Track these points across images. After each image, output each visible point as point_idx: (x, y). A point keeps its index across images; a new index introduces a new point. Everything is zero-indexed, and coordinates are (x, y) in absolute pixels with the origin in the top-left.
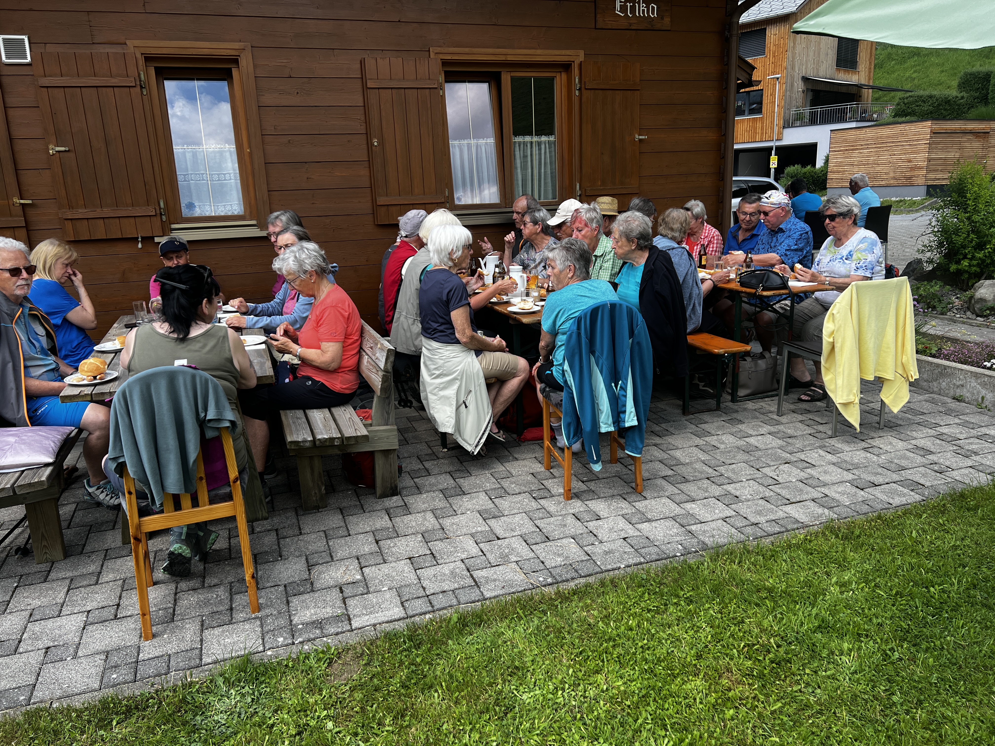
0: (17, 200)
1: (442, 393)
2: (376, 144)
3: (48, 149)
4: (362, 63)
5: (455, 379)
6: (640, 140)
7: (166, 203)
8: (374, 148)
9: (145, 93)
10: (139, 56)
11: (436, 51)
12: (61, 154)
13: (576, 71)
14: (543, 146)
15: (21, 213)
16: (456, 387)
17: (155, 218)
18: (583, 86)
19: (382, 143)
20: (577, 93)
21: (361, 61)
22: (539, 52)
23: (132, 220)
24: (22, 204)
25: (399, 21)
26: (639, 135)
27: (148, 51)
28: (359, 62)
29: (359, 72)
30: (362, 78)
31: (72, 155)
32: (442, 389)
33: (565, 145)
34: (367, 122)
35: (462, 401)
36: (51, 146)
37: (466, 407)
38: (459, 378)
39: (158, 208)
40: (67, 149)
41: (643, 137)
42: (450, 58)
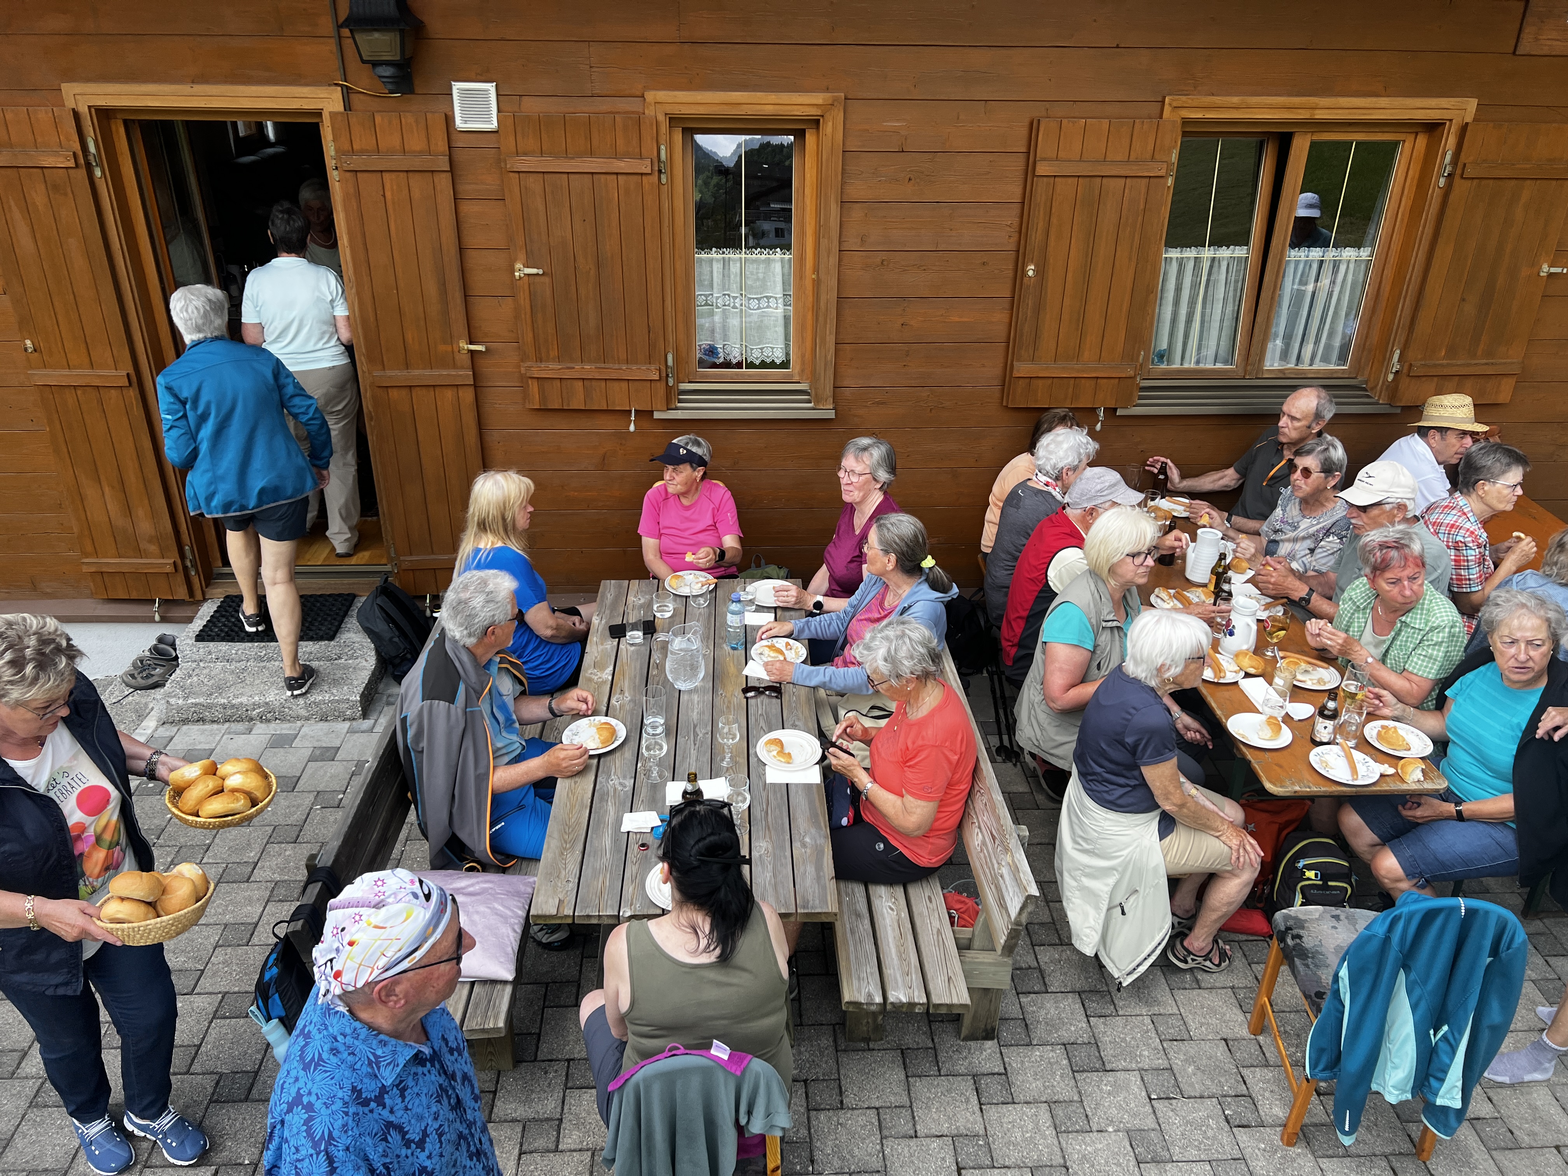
0: (465, 346)
1: (1086, 881)
2: (1031, 273)
3: (513, 271)
4: (1033, 127)
5: (1113, 868)
6: (1551, 275)
7: (677, 359)
8: (1025, 280)
9: (664, 180)
10: (661, 118)
11: (1175, 104)
12: (531, 278)
13: (1450, 142)
14: (1343, 268)
15: (469, 362)
16: (1111, 881)
17: (658, 384)
18: (1459, 171)
19: (1041, 272)
20: (1442, 182)
21: (1031, 124)
22: (1383, 102)
23: (624, 385)
24: (472, 352)
25: (1118, 47)
26: (1550, 267)
27: (677, 110)
28: (1026, 123)
29: (1024, 142)
30: (1029, 153)
31: (547, 280)
32: (1087, 875)
33: (1389, 273)
34: (1022, 231)
35: (1118, 902)
36: (518, 266)
37: (1123, 913)
38: (1120, 869)
39: (663, 368)
40: (541, 272)
41: (1559, 270)
42: (1200, 116)
